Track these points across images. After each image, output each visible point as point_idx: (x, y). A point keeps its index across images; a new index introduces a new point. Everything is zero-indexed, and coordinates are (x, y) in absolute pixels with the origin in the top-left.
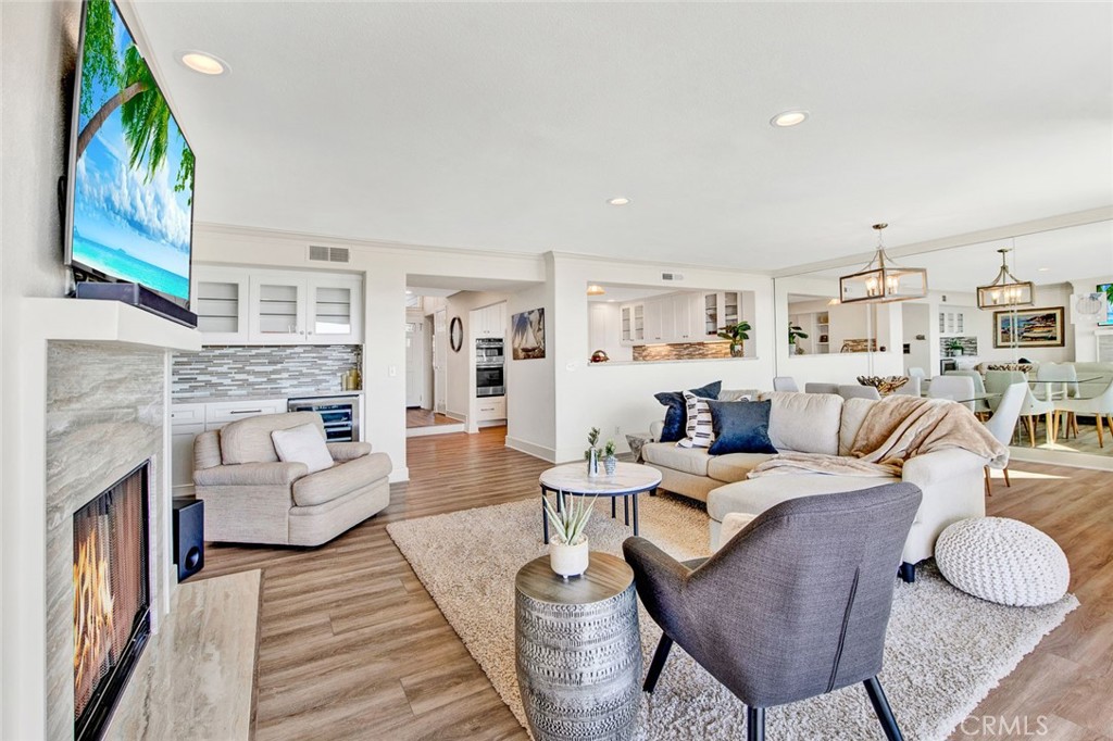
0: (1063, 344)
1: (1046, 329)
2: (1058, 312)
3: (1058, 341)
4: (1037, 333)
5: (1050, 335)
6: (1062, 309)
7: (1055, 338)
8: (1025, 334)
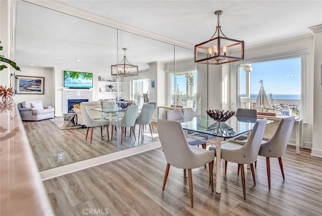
0: (44, 93)
1: (37, 86)
2: (42, 79)
3: (42, 92)
4: (33, 87)
5: (38, 89)
6: (44, 78)
7: (40, 91)
8: (28, 88)
